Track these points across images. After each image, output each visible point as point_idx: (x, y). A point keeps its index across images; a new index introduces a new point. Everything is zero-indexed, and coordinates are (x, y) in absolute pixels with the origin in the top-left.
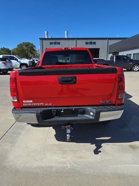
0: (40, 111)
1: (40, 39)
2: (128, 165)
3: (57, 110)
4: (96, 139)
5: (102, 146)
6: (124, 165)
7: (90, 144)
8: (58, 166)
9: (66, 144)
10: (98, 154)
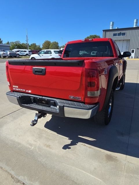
0: (20, 96)
1: (104, 31)
2: (82, 171)
3: (34, 98)
4: (79, 136)
5: (77, 145)
6: (79, 169)
7: (68, 138)
8: (25, 145)
9: (48, 131)
10: (66, 149)
